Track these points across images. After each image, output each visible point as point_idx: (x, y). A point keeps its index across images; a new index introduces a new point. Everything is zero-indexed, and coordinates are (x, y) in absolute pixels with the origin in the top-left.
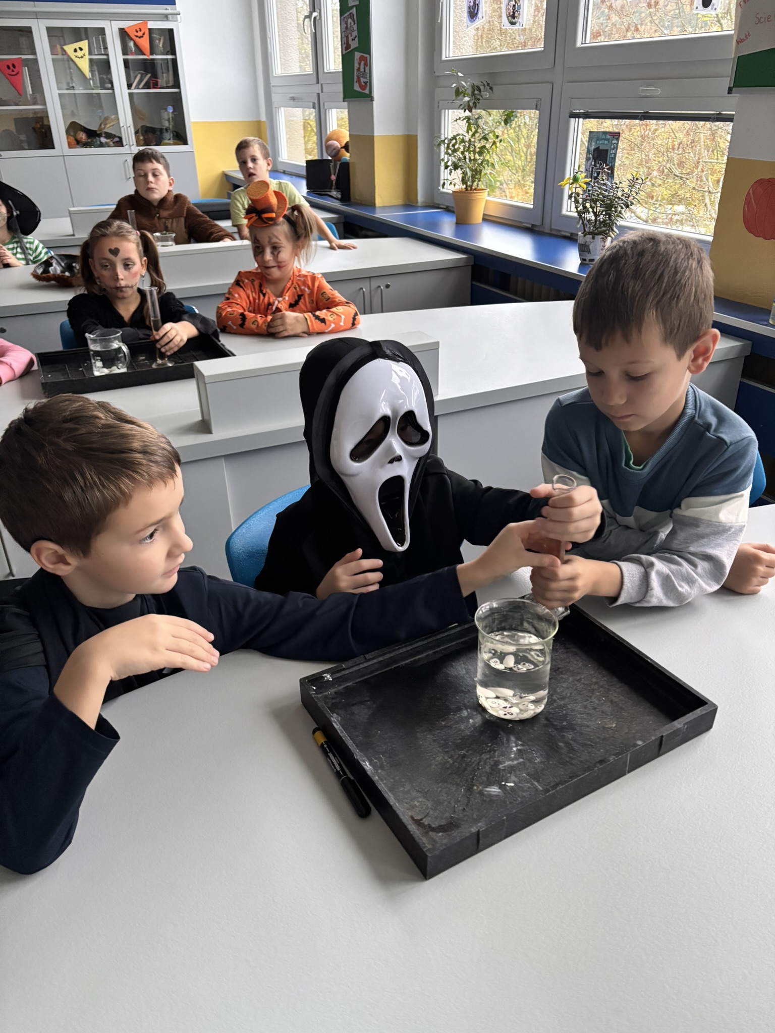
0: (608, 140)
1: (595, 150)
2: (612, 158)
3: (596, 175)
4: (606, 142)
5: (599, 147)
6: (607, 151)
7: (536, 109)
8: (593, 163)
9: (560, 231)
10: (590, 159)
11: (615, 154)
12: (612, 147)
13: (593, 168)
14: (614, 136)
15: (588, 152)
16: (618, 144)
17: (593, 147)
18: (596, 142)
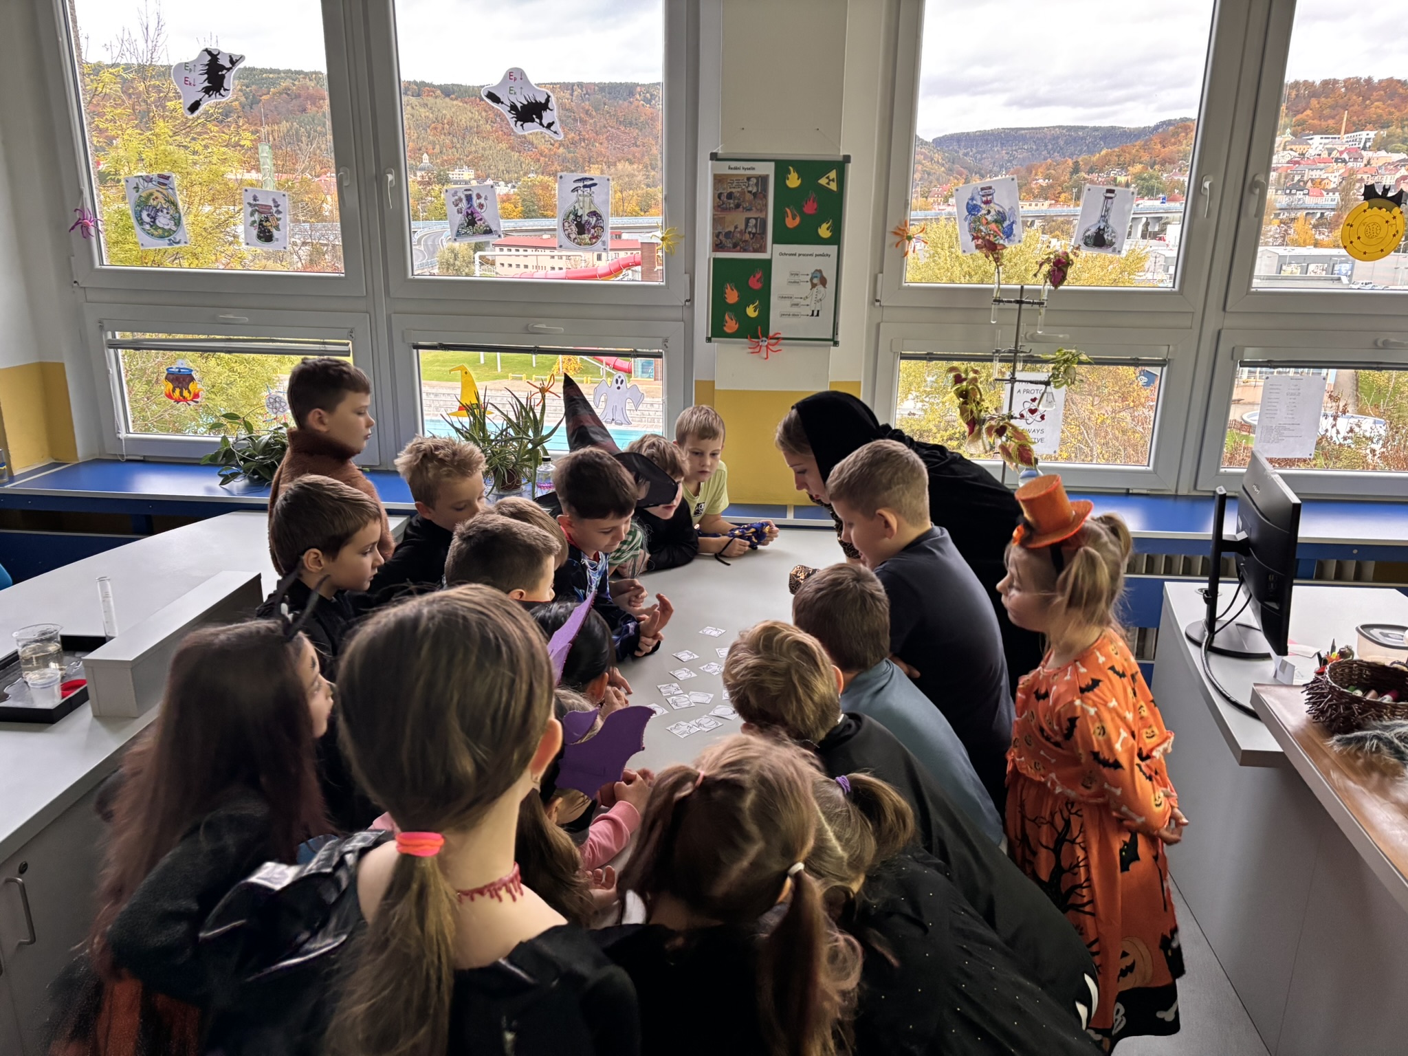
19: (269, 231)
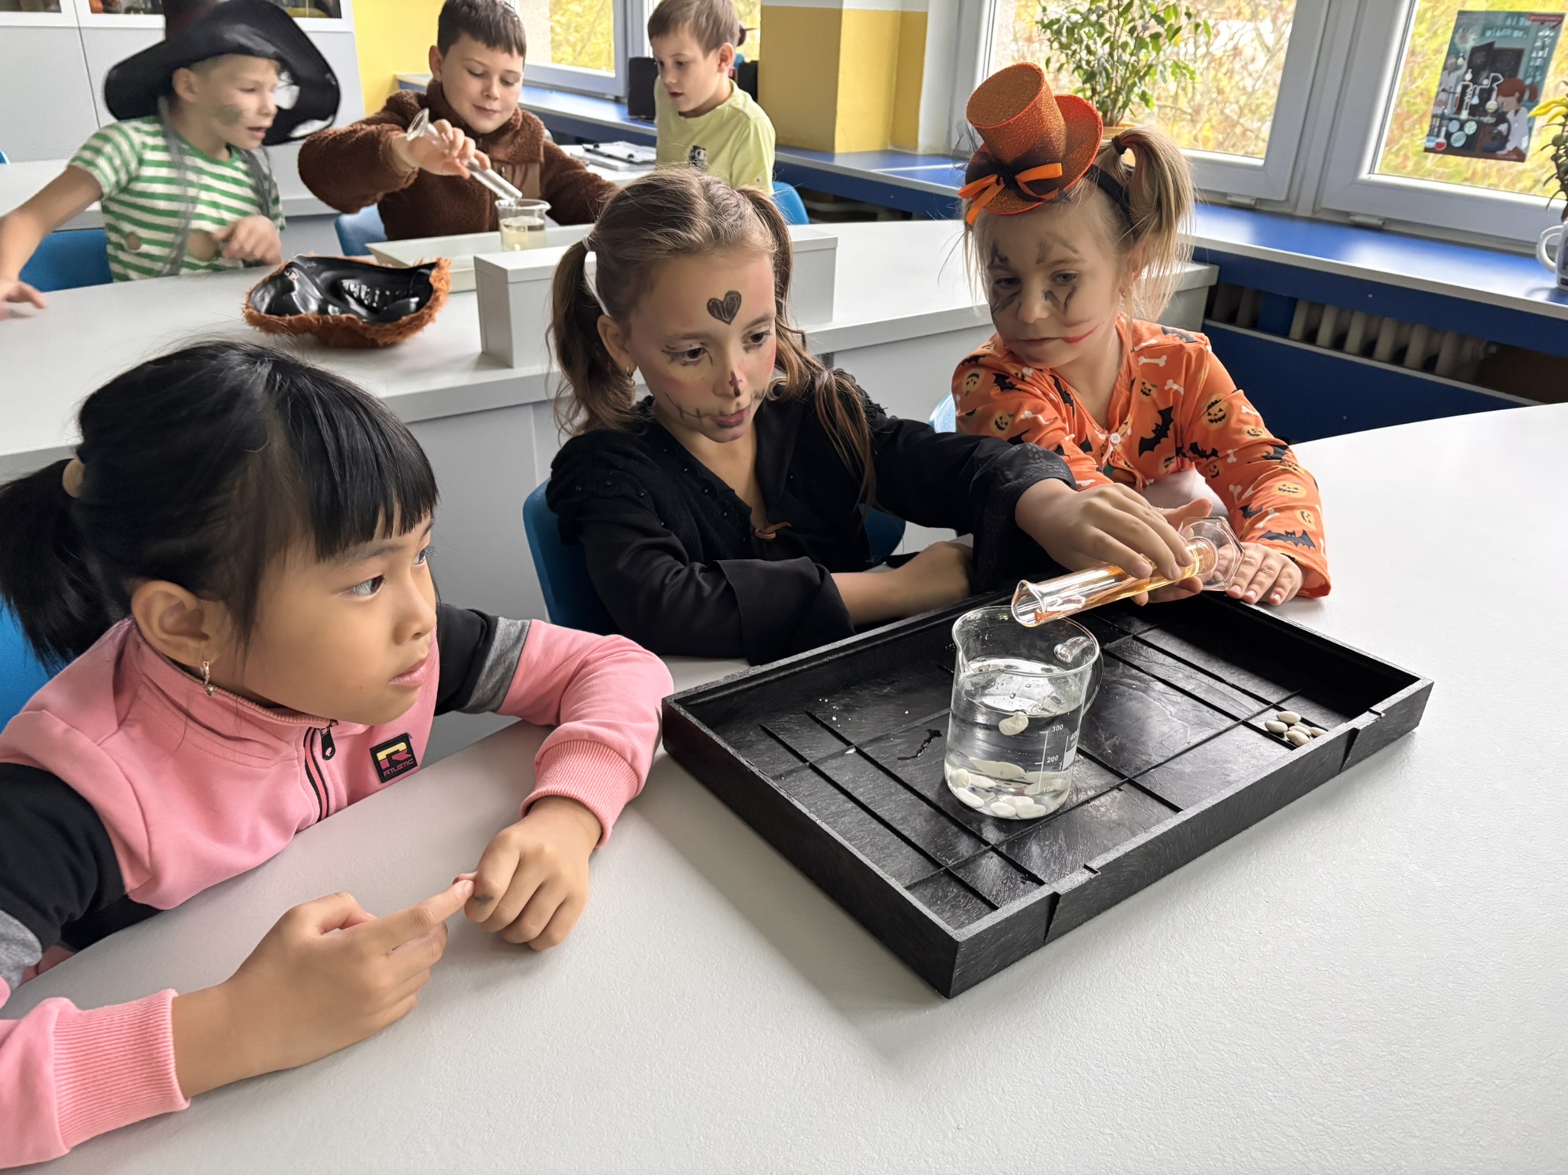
0: (1526, 30)
1: (1475, 49)
2: (1537, 68)
3: (1475, 101)
4: (1517, 34)
5: (1491, 44)
6: (1518, 54)
8: (1469, 76)
9: (1348, 214)
10: (1457, 68)
11: (1547, 61)
12: (1538, 44)
13: (1465, 88)
14: (1543, 23)
15: (1453, 51)
16: (1554, 39)
17: (1472, 41)
18: (1483, 34)
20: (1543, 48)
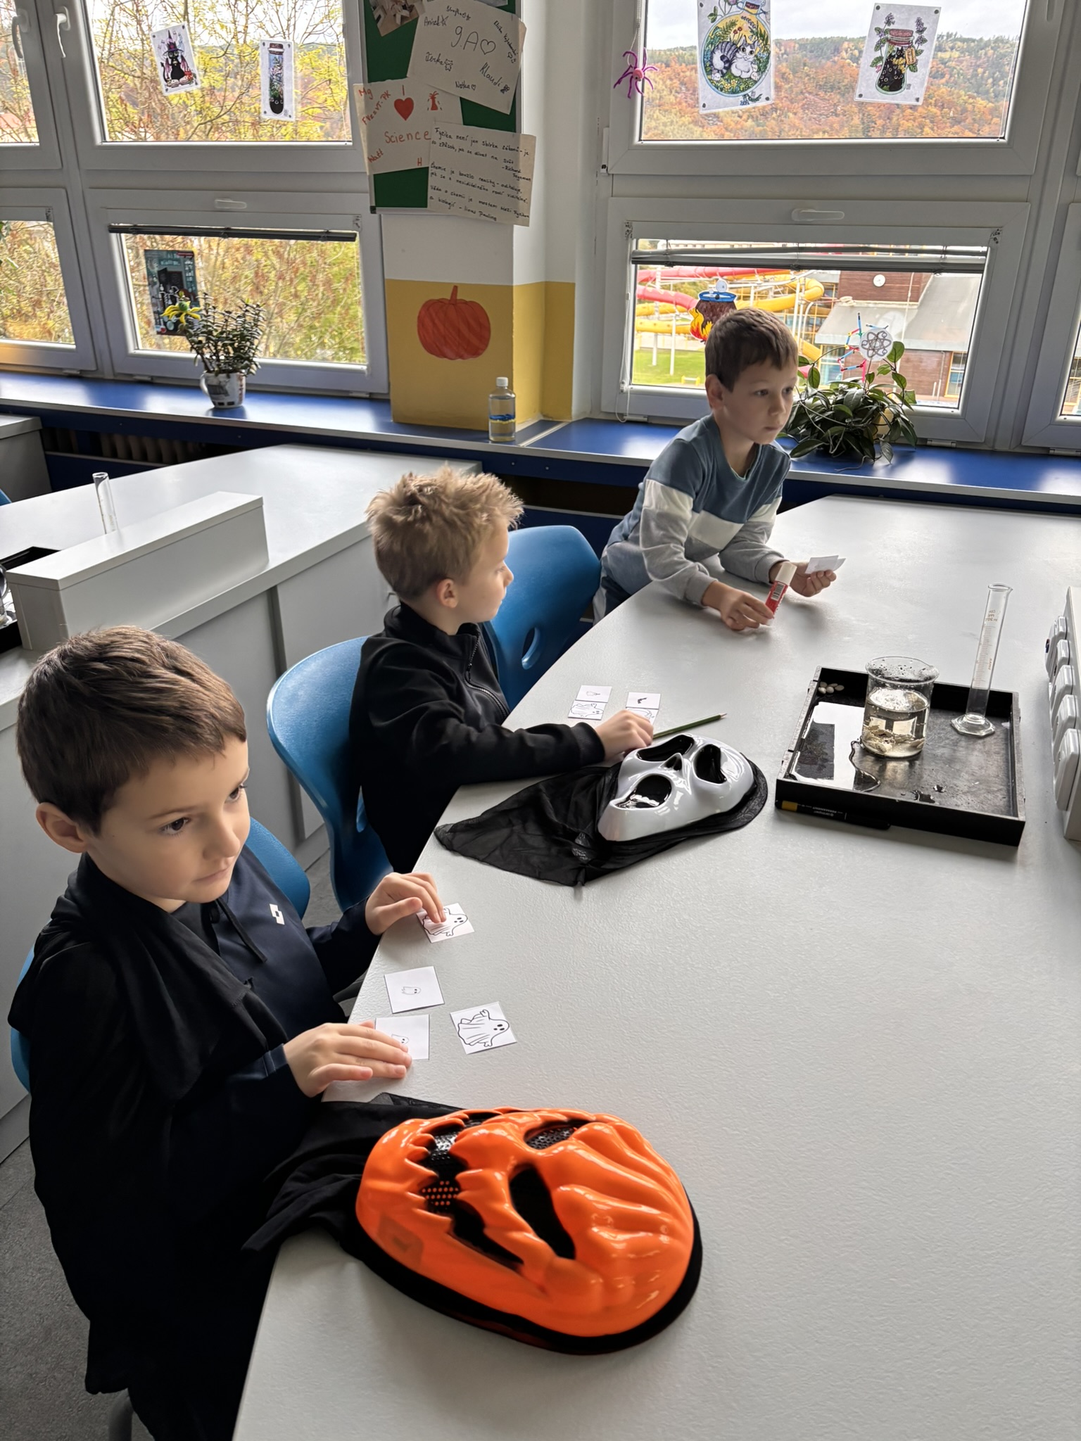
0: (178, 261)
1: (159, 272)
2: (191, 282)
4: (175, 263)
5: (165, 269)
6: (180, 274)
7: (48, 219)
8: (162, 288)
9: (131, 375)
10: (155, 283)
11: (194, 277)
12: (187, 269)
13: (163, 295)
14: (185, 256)
15: (150, 274)
16: (194, 265)
17: (156, 269)
18: (160, 263)
19: (900, 73)
20: (190, 271)
